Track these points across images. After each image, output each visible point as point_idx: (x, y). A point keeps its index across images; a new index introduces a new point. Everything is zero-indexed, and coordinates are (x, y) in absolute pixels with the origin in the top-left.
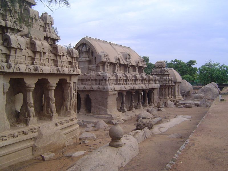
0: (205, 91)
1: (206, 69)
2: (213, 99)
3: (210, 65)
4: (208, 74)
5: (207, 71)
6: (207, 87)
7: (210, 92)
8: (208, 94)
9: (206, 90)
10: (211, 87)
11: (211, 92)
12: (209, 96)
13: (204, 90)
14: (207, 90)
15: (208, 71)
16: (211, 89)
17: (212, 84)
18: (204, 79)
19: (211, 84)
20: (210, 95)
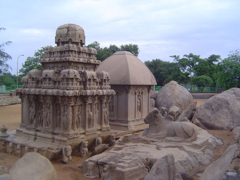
0: (214, 107)
1: (229, 65)
2: (232, 127)
3: (237, 59)
4: (233, 73)
5: (231, 67)
6: (219, 99)
7: (226, 110)
8: (221, 115)
9: (216, 105)
10: (228, 99)
11: (229, 110)
12: (222, 120)
13: (211, 106)
14: (218, 105)
15: (234, 68)
16: (228, 104)
17: (232, 92)
18: (227, 81)
19: (230, 91)
20: (224, 118)
